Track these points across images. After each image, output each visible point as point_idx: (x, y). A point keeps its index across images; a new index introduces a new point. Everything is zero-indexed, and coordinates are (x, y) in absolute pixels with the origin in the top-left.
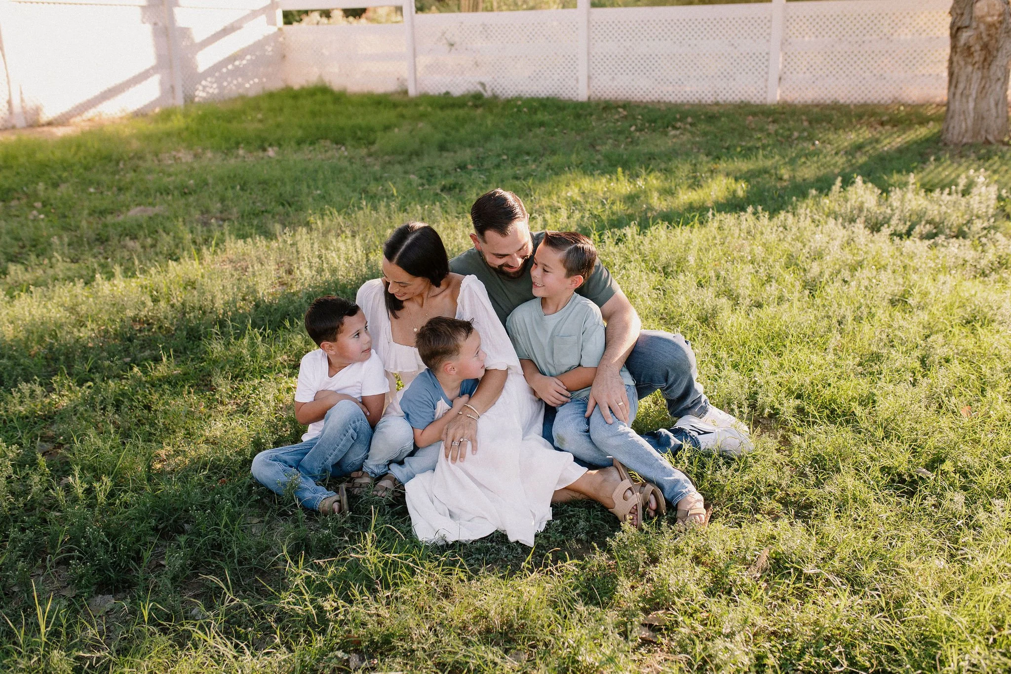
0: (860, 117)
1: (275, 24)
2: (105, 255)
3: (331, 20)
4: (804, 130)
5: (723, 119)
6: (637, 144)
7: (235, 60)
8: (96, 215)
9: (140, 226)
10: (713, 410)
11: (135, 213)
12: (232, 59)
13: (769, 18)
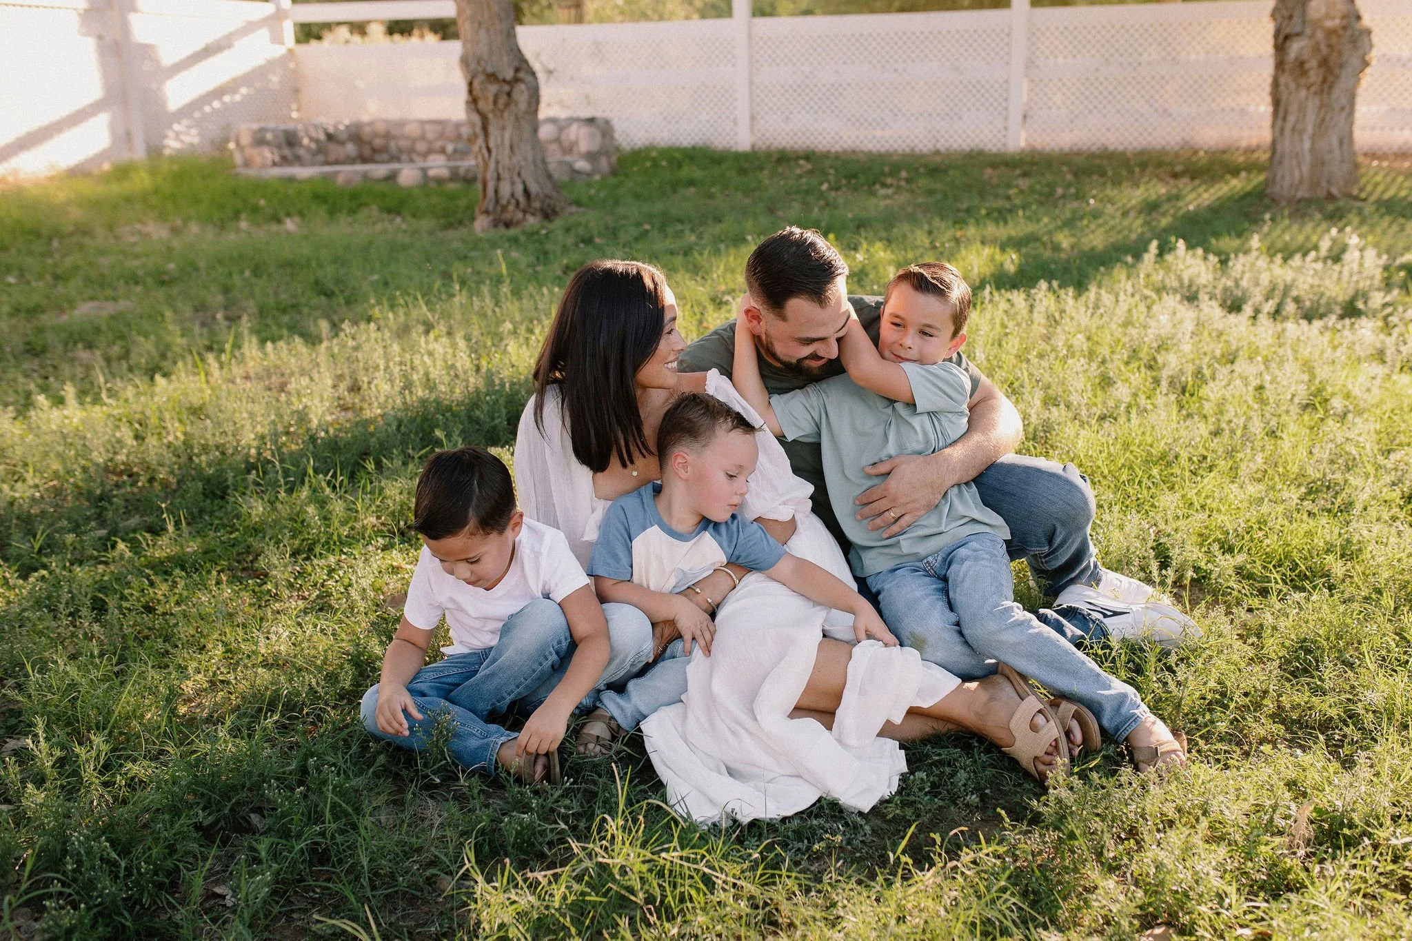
0: (1143, 166)
1: (281, 42)
2: (42, 372)
3: (366, 39)
4: (1069, 185)
5: (951, 172)
6: (836, 208)
7: (223, 94)
8: (22, 315)
9: (98, 330)
10: (1108, 576)
11: (85, 310)
12: (219, 92)
13: (1007, 30)
